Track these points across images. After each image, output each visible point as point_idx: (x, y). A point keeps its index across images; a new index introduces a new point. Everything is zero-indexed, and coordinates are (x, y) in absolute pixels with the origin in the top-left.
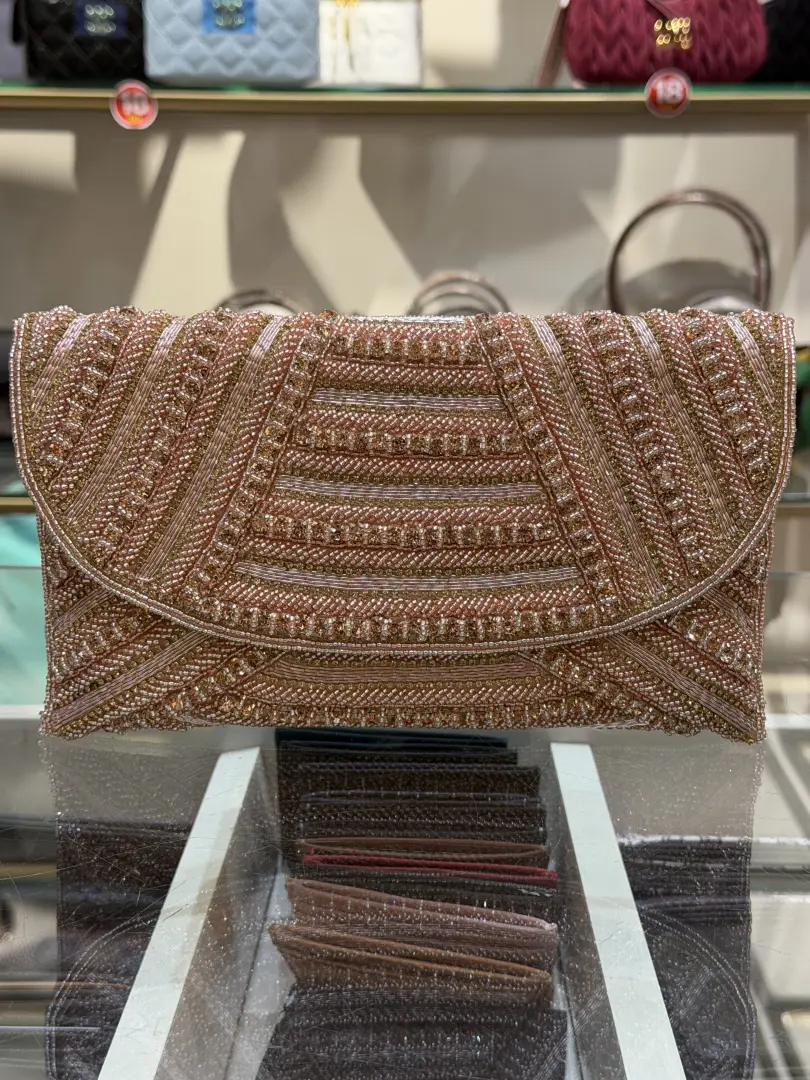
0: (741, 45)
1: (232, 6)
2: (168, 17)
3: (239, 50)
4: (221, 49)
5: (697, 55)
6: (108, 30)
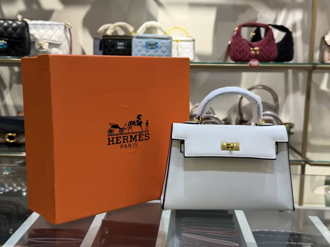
0: (271, 53)
1: (152, 44)
2: (138, 46)
3: (154, 53)
4: (149, 53)
5: (261, 56)
6: (123, 48)
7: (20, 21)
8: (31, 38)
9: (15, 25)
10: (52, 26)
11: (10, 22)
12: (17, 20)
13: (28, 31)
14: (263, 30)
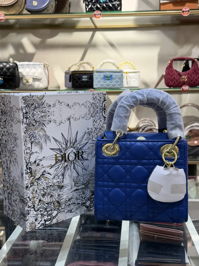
1: (108, 76)
2: (98, 78)
3: (110, 83)
4: (106, 83)
5: (188, 82)
6: (86, 80)
7: (12, 63)
8: (20, 75)
9: (8, 66)
10: (35, 66)
11: (5, 64)
12: (10, 62)
13: (18, 70)
14: (190, 63)
